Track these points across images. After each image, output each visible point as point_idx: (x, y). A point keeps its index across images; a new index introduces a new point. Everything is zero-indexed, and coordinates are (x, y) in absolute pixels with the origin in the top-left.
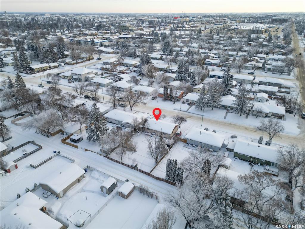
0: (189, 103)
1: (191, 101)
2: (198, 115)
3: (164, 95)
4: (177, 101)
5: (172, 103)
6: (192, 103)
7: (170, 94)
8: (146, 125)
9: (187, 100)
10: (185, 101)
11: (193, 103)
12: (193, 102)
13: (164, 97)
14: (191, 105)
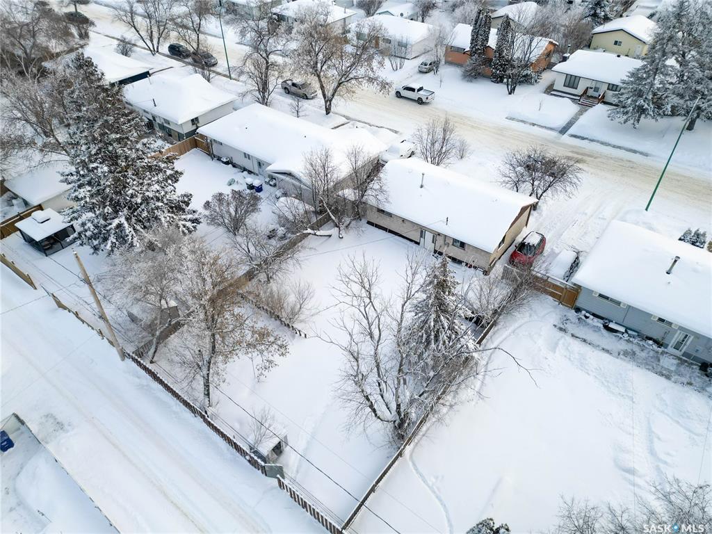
0: (580, 91)
1: (589, 84)
2: (620, 147)
3: (473, 52)
4: (527, 80)
5: (502, 88)
6: (591, 92)
7: (499, 50)
8: (369, 192)
9: (572, 81)
10: (559, 85)
11: (596, 94)
12: (596, 90)
13: (468, 62)
14: (587, 102)
